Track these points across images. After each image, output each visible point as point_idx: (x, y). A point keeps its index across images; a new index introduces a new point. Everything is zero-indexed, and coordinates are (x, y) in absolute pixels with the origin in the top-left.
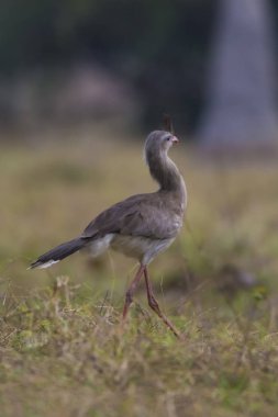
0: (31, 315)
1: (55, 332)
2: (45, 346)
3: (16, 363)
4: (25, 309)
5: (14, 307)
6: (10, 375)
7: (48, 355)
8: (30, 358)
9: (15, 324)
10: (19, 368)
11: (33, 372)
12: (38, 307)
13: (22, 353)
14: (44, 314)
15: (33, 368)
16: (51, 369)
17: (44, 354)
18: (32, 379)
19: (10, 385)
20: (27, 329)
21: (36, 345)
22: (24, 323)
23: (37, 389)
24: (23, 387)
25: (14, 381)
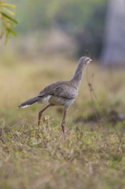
0: (35, 131)
1: (44, 138)
2: (40, 144)
3: (29, 151)
4: (32, 129)
5: (27, 128)
6: (26, 155)
7: (41, 147)
8: (34, 149)
9: (28, 135)
10: (30, 153)
11: (35, 154)
12: (37, 128)
13: (31, 146)
14: (40, 131)
15: (36, 153)
16: (42, 153)
17: (39, 147)
18: (35, 157)
19: (26, 160)
20: (33, 137)
21: (37, 143)
22: (32, 134)
23: (37, 161)
24: (32, 160)
25: (28, 158)
